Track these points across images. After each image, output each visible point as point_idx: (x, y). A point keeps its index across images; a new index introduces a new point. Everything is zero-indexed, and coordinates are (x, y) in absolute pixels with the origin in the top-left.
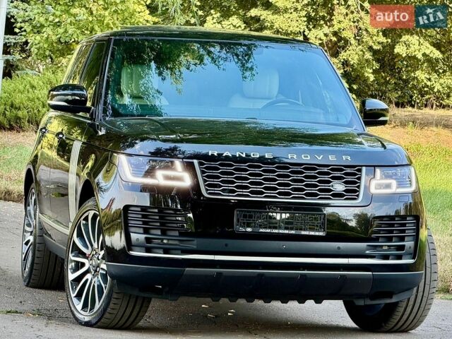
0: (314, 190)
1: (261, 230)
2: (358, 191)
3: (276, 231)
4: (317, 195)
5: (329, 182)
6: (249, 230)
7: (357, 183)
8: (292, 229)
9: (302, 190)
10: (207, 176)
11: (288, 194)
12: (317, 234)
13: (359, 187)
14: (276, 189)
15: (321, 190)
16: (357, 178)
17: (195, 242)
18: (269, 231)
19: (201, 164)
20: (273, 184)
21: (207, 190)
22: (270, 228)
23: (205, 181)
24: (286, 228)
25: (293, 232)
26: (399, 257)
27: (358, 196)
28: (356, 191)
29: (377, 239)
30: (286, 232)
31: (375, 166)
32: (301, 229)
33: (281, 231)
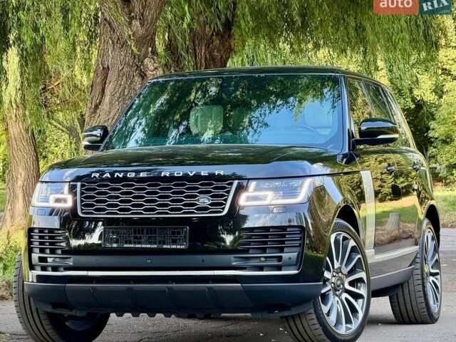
0: (179, 205)
1: (125, 246)
2: (225, 204)
3: (140, 246)
4: (181, 209)
5: (196, 196)
6: (115, 245)
7: (225, 196)
8: (155, 243)
9: (167, 205)
10: (85, 198)
11: (154, 210)
12: (179, 247)
13: (226, 200)
14: (143, 205)
15: (185, 205)
16: (226, 192)
17: (71, 259)
18: (132, 246)
19: (82, 186)
20: (140, 201)
21: (82, 210)
22: (135, 243)
23: (82, 201)
24: (150, 243)
25: (156, 246)
26: (279, 268)
27: (223, 209)
28: (222, 204)
29: (247, 251)
30: (149, 246)
31: (249, 179)
32: (164, 244)
33: (143, 246)
